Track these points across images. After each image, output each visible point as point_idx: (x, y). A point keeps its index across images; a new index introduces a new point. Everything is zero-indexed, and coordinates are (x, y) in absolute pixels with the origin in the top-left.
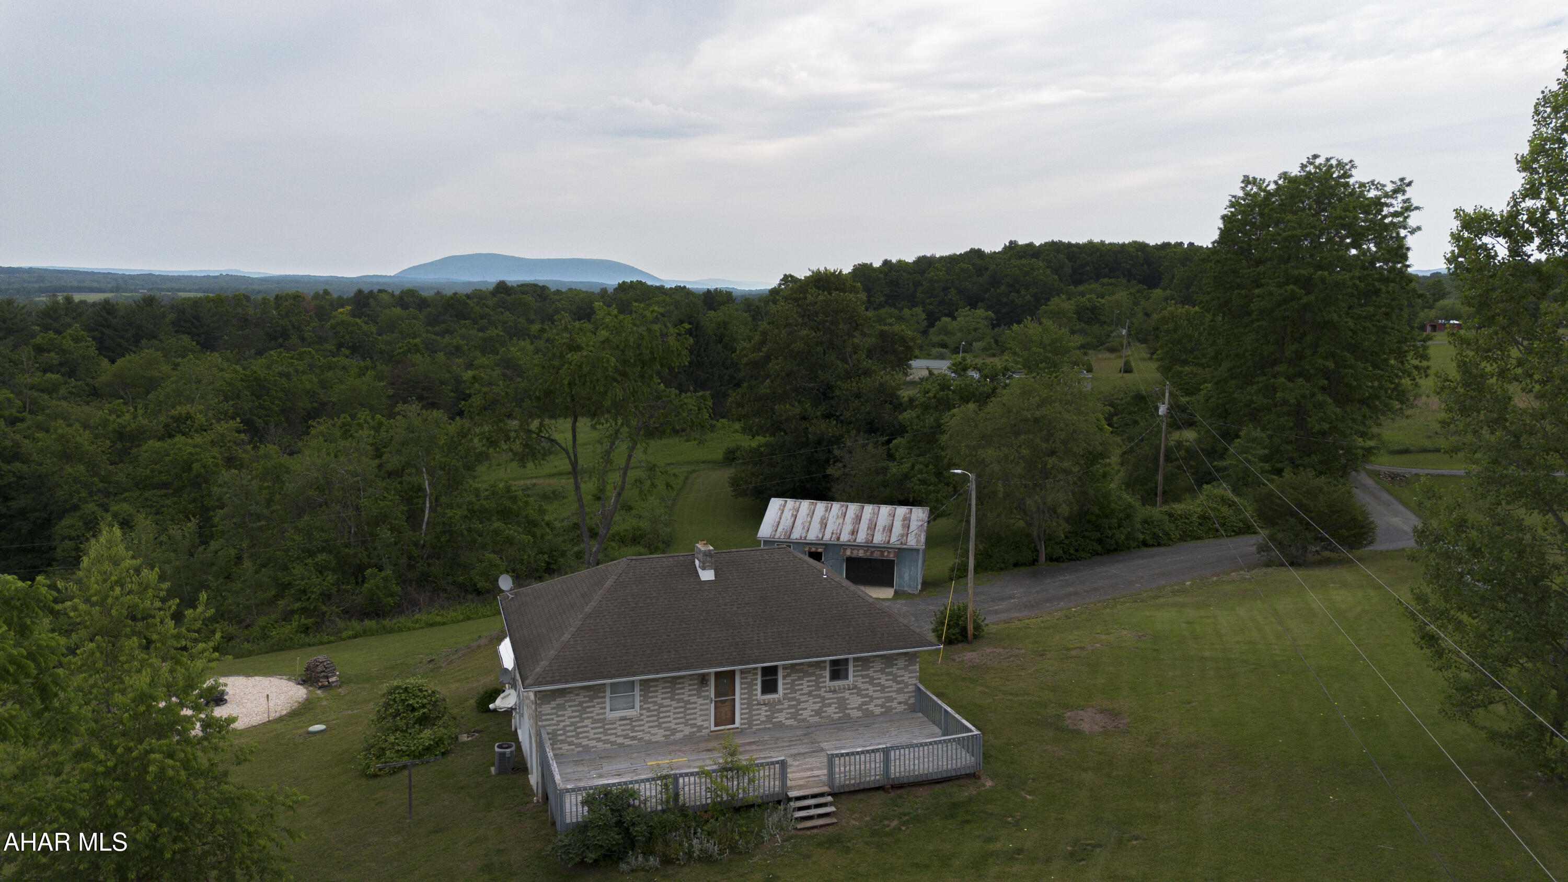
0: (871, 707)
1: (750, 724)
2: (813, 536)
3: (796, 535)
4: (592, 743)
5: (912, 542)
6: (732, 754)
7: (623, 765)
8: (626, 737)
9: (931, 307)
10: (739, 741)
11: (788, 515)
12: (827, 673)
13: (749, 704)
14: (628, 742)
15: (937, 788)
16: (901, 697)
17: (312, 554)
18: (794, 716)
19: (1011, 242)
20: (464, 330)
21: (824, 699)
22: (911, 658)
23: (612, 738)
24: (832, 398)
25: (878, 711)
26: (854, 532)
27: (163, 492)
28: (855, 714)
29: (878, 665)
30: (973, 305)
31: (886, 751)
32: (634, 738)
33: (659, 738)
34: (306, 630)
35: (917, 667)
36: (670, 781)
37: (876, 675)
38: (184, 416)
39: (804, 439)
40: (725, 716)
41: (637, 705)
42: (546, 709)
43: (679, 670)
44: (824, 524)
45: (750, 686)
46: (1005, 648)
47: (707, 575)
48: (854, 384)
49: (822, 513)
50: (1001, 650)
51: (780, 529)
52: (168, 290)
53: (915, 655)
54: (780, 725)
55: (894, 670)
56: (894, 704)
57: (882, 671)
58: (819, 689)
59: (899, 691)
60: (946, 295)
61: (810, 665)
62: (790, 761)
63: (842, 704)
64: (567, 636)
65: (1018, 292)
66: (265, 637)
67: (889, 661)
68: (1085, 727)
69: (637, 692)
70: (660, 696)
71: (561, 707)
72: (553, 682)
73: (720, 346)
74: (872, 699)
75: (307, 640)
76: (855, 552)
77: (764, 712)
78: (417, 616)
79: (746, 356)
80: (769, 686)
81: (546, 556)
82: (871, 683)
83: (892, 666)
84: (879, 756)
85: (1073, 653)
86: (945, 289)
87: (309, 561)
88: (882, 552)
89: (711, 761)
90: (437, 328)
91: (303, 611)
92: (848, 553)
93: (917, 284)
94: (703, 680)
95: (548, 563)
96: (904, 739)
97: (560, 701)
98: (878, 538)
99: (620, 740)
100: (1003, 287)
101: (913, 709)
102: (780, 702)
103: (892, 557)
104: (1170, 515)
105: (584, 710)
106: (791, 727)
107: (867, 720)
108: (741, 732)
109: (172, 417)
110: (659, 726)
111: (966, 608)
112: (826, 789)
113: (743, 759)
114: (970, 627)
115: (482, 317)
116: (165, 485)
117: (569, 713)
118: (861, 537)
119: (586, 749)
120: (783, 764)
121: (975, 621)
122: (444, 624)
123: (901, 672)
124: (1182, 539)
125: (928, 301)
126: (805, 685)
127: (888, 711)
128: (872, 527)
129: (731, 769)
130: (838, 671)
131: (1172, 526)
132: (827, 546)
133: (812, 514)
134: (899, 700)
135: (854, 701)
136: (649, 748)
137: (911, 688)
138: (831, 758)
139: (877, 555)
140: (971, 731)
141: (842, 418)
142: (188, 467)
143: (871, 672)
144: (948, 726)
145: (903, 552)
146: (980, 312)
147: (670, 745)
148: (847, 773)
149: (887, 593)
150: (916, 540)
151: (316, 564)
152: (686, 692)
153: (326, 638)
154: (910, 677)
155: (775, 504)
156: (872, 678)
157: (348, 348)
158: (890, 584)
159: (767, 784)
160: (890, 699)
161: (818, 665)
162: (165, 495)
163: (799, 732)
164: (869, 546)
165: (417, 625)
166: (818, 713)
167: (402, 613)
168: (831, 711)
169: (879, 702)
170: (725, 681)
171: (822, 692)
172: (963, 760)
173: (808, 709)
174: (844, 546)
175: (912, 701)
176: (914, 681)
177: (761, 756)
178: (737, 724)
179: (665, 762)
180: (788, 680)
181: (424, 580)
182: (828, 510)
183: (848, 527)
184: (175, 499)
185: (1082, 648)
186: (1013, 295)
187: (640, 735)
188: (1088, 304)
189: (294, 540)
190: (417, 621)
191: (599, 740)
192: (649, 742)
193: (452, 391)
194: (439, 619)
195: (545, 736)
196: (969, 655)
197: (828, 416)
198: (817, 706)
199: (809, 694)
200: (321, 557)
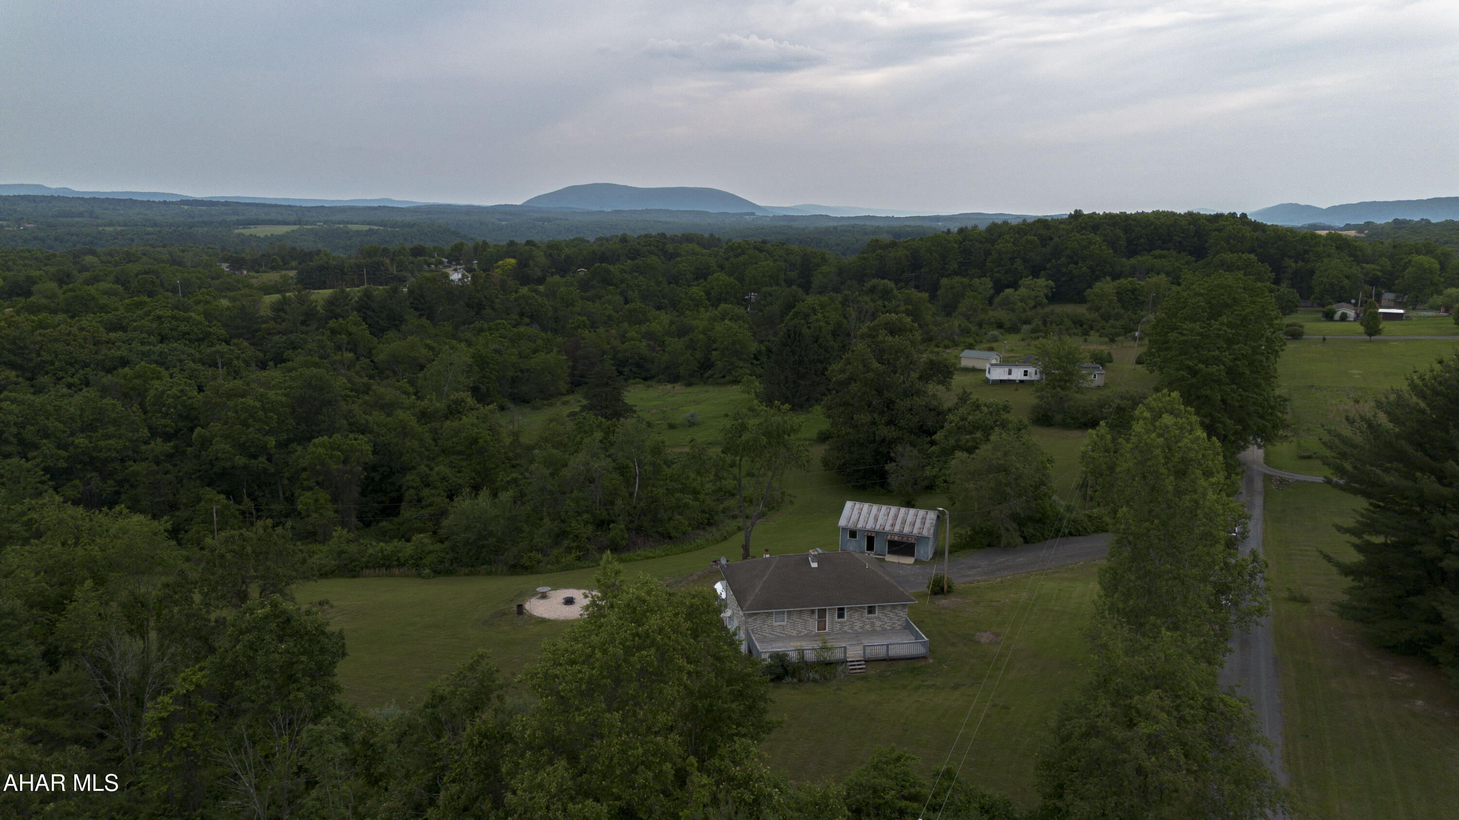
0: (886, 626)
1: (832, 631)
2: (869, 526)
3: (860, 526)
4: (768, 635)
5: (925, 533)
6: (825, 643)
7: (781, 644)
8: (781, 633)
9: (998, 275)
10: (827, 638)
11: (856, 512)
12: (866, 611)
13: (832, 622)
14: (781, 635)
15: (909, 661)
16: (899, 623)
17: (579, 514)
18: (851, 628)
19: (1076, 211)
20: (610, 296)
21: (864, 622)
22: (904, 606)
23: (775, 633)
24: (892, 410)
25: (889, 628)
26: (893, 525)
27: (461, 457)
28: (878, 629)
29: (889, 609)
30: (1035, 274)
31: (888, 645)
32: (784, 634)
33: (794, 634)
34: (579, 558)
35: (907, 610)
36: (801, 652)
37: (888, 613)
38: (460, 400)
39: (872, 439)
40: (821, 627)
41: (786, 620)
42: (750, 620)
43: (803, 607)
44: (876, 519)
45: (833, 614)
46: (962, 599)
47: (814, 565)
48: (908, 402)
49: (875, 512)
50: (960, 600)
51: (851, 522)
52: (340, 223)
53: (906, 605)
54: (845, 632)
55: (896, 611)
56: (896, 625)
57: (891, 611)
58: (862, 617)
59: (898, 620)
60: (1012, 265)
61: (859, 607)
62: (848, 647)
63: (873, 624)
64: (757, 590)
65: (1076, 263)
66: (558, 562)
67: (894, 607)
68: (983, 640)
69: (786, 615)
70: (795, 617)
71: (756, 619)
72: (752, 610)
73: (816, 345)
74: (886, 623)
75: (581, 564)
76: (893, 537)
77: (838, 626)
78: (638, 552)
79: (835, 376)
80: (841, 615)
81: (707, 515)
82: (886, 616)
83: (895, 609)
84: (885, 647)
85: (994, 604)
86: (1012, 259)
87: (579, 518)
88: (908, 538)
89: (817, 645)
90: (588, 294)
91: (578, 547)
92: (889, 537)
93: (988, 253)
94: (813, 612)
95: (708, 519)
96: (899, 640)
97: (755, 617)
98: (907, 530)
99: (778, 634)
100: (1063, 259)
101: (905, 628)
102: (845, 622)
103: (913, 541)
104: (1090, 517)
105: (764, 621)
106: (850, 633)
107: (884, 632)
108: (828, 634)
109: (452, 401)
110: (794, 629)
111: (944, 577)
112: (862, 659)
113: (829, 645)
114: (946, 587)
115: (622, 282)
116: (460, 453)
117: (758, 622)
118: (897, 529)
119: (765, 637)
120: (845, 648)
121: (948, 584)
122: (654, 558)
123: (899, 612)
124: (1095, 531)
125: (996, 270)
126: (856, 615)
127: (893, 628)
128: (904, 522)
129: (824, 648)
130: (871, 610)
131: (1089, 523)
132: (877, 533)
133: (869, 513)
134: (898, 625)
135: (878, 623)
136: (790, 638)
137: (904, 619)
138: (865, 646)
139: (905, 540)
140: (924, 639)
141: (899, 425)
142: (475, 441)
143: (886, 612)
144: (918, 636)
145: (921, 539)
146: (1041, 282)
147: (799, 637)
148: (871, 653)
149: (910, 560)
150: (928, 530)
151: (583, 520)
152: (806, 616)
153: (591, 564)
154: (904, 614)
155: (849, 504)
156: (886, 614)
157: (527, 317)
158: (912, 555)
159: (838, 655)
160: (895, 623)
161: (862, 607)
162: (462, 459)
163: (853, 635)
164: (901, 534)
165: (639, 558)
166: (862, 628)
167: (629, 550)
168: (868, 627)
169: (889, 624)
170: (822, 614)
171: (864, 619)
172: (920, 650)
173: (858, 626)
174: (886, 534)
175: (904, 624)
176: (905, 616)
177: (836, 645)
178: (827, 631)
179: (798, 644)
180: (849, 613)
181: (639, 530)
182: (879, 510)
183: (890, 522)
184: (468, 462)
185: (998, 601)
186: (1072, 266)
187: (786, 632)
188: (1130, 287)
189: (570, 506)
190: (639, 555)
191: (770, 634)
192: (790, 636)
193: (611, 359)
194: (651, 554)
195: (750, 631)
196: (943, 602)
197: (890, 423)
198: (861, 625)
199: (858, 619)
200: (586, 516)
